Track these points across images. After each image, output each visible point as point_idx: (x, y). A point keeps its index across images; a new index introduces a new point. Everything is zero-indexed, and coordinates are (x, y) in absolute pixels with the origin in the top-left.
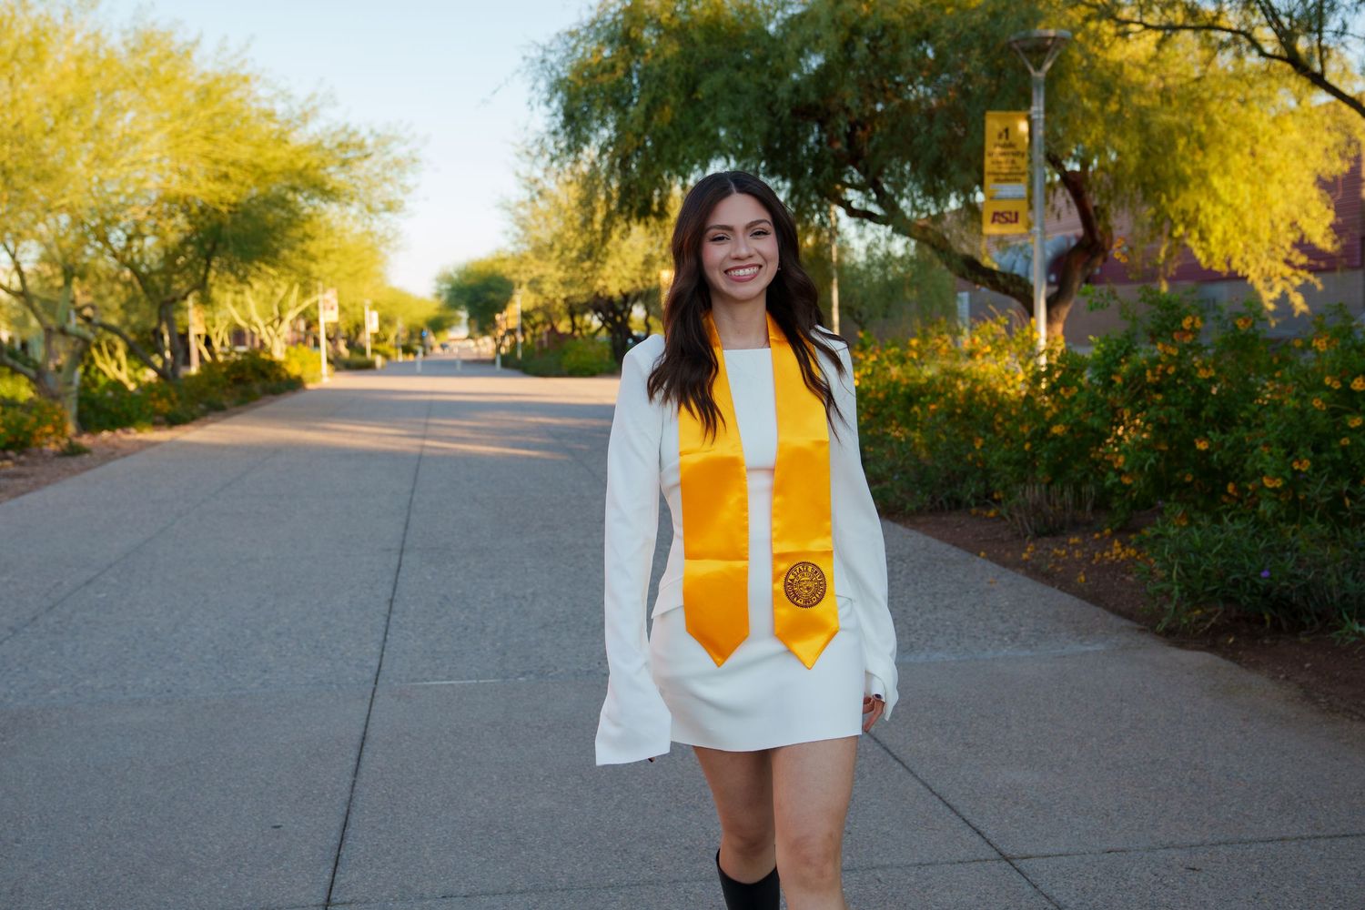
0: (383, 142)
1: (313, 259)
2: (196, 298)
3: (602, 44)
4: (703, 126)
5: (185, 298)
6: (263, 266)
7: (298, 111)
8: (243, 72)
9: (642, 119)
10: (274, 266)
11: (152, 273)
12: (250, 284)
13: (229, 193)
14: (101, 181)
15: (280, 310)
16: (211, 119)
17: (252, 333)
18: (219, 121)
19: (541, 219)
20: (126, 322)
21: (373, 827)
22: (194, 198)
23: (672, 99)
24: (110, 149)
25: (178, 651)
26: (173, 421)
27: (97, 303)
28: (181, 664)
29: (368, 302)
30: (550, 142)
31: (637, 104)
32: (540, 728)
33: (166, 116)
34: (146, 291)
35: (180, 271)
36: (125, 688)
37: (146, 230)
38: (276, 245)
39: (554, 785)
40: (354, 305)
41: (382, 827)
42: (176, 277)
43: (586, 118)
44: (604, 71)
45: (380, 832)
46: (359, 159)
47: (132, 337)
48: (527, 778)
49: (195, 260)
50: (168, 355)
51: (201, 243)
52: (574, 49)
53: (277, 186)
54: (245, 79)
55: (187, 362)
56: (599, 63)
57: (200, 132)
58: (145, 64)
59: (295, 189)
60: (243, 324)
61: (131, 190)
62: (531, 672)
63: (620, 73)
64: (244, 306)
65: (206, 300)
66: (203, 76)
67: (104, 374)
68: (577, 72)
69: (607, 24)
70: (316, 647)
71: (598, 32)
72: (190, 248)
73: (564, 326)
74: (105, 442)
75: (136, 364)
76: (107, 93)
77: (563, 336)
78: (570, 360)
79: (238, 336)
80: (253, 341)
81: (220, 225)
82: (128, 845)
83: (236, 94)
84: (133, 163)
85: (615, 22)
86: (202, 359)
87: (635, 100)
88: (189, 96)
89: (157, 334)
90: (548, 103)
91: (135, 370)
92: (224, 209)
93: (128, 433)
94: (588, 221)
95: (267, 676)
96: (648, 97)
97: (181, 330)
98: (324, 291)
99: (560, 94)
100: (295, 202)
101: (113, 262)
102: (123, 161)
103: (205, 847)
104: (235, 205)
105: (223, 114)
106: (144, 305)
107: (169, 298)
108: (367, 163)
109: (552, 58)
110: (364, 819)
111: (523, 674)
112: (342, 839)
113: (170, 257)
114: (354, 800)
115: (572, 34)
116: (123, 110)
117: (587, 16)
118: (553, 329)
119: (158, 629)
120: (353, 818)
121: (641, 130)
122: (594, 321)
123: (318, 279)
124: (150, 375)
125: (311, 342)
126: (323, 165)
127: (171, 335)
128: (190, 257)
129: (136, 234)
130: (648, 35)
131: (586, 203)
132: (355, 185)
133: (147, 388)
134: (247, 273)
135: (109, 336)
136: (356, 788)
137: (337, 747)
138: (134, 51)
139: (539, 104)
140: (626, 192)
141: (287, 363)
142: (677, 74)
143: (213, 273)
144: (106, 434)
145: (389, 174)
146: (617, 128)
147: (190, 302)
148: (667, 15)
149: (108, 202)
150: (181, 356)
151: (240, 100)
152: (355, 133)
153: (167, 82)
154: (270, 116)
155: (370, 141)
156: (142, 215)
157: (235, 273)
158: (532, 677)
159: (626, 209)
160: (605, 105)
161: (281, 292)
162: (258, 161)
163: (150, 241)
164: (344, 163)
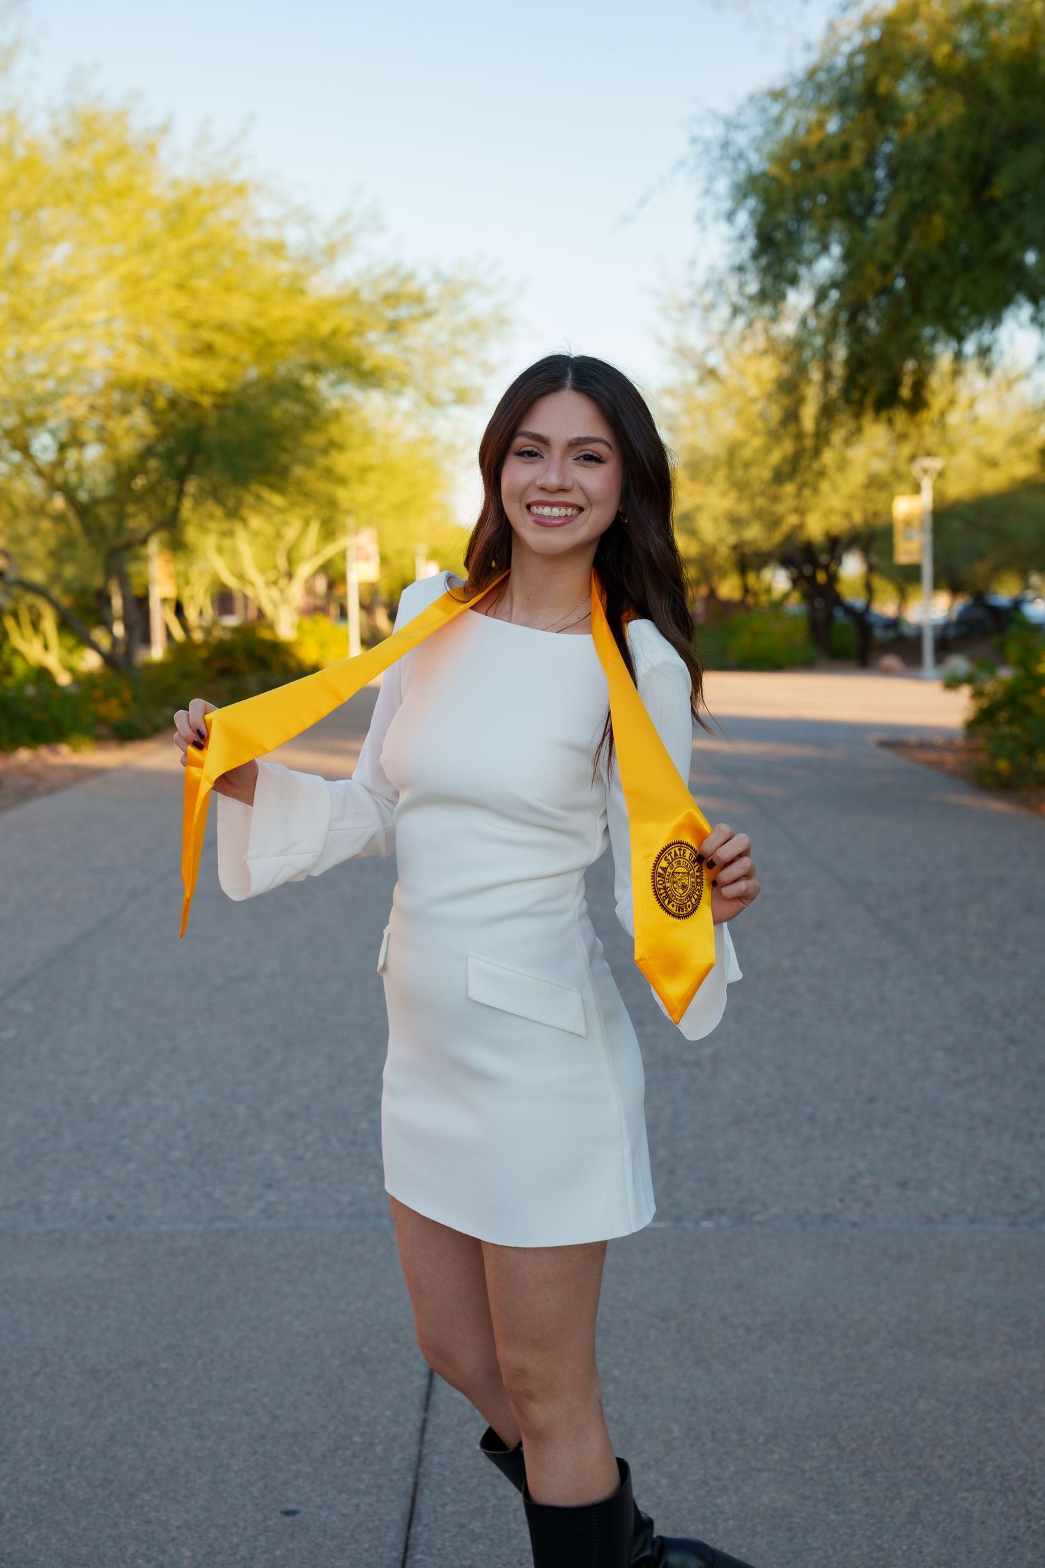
0: (454, 290)
1: (341, 481)
2: (161, 542)
3: (826, 110)
4: (1001, 247)
5: (144, 541)
6: (266, 494)
7: (321, 241)
8: (237, 177)
9: (892, 238)
10: (280, 490)
11: (95, 502)
12: (244, 521)
13: (214, 375)
14: (19, 356)
15: (290, 562)
16: (187, 255)
17: (246, 597)
18: (199, 258)
19: (699, 417)
20: (55, 577)
21: (462, 1526)
22: (160, 383)
23: (947, 200)
24: (32, 304)
25: (126, 1142)
26: (125, 734)
27: (14, 550)
28: (132, 1166)
29: (422, 549)
30: (732, 284)
31: (883, 215)
32: (749, 1329)
33: (118, 250)
34: (87, 530)
35: (139, 498)
36: (38, 1210)
37: (87, 434)
38: (285, 458)
39: (787, 1456)
40: (400, 553)
41: (477, 1526)
42: (131, 508)
43: (793, 240)
44: (830, 157)
45: (475, 1538)
46: (416, 320)
47: (66, 601)
48: (734, 1436)
49: (159, 482)
50: (119, 629)
51: (169, 456)
52: (778, 121)
53: (288, 364)
54: (240, 190)
55: (146, 640)
56: (821, 145)
57: (168, 276)
58: (85, 164)
59: (315, 369)
60: (231, 582)
61: (64, 370)
62: (722, 1211)
63: (857, 159)
64: (234, 554)
65: (177, 546)
66: (175, 184)
67: (24, 658)
68: (781, 160)
69: (836, 73)
70: (353, 1143)
71: (820, 89)
72: (153, 463)
73: (729, 589)
74: (23, 769)
75: (70, 641)
76: (28, 213)
77: (727, 605)
78: (741, 644)
79: (224, 600)
80: (246, 607)
81: (200, 427)
82: (31, 1537)
83: (226, 214)
84: (66, 328)
85: (851, 69)
86: (169, 635)
87: (879, 208)
88: (154, 221)
89: (103, 598)
90: (730, 216)
91: (71, 651)
92: (206, 401)
93: (56, 753)
94: (791, 416)
95: (272, 1196)
96: (903, 200)
97: (138, 591)
98: (357, 531)
99: (751, 203)
100: (313, 389)
101: (36, 485)
102: (53, 323)
103: (163, 1551)
104: (224, 395)
105: (205, 246)
106: (84, 549)
107: (121, 541)
108: (427, 327)
109: (741, 139)
110: (443, 1506)
111: (709, 1215)
112: (406, 1549)
113: (124, 475)
114: (425, 1464)
115: (777, 95)
116: (53, 241)
117: (801, 62)
118: (712, 594)
119: (95, 1098)
120: (427, 1501)
121: (889, 257)
122: (778, 580)
123: (348, 512)
124: (90, 661)
125: (334, 610)
126: (359, 329)
127: (124, 598)
128: (154, 477)
129: (71, 442)
130: (907, 89)
131: (790, 388)
132: (408, 363)
133: (85, 681)
134: (239, 503)
135: (30, 598)
136: (428, 1436)
137: (393, 1346)
138: (69, 145)
139: (716, 219)
140: (856, 365)
141: (299, 643)
142: (957, 157)
143: (187, 504)
144: (24, 755)
145: (462, 344)
146: (847, 257)
147: (154, 547)
148: (945, 49)
149: (28, 389)
150: (137, 632)
151: (233, 224)
152: (409, 277)
153: (120, 194)
154: (276, 249)
155: (432, 291)
156: (81, 411)
157: (220, 502)
158: (724, 1220)
159: (856, 395)
160: (828, 217)
161: (291, 533)
162: (260, 323)
163: (93, 452)
164: (394, 327)
